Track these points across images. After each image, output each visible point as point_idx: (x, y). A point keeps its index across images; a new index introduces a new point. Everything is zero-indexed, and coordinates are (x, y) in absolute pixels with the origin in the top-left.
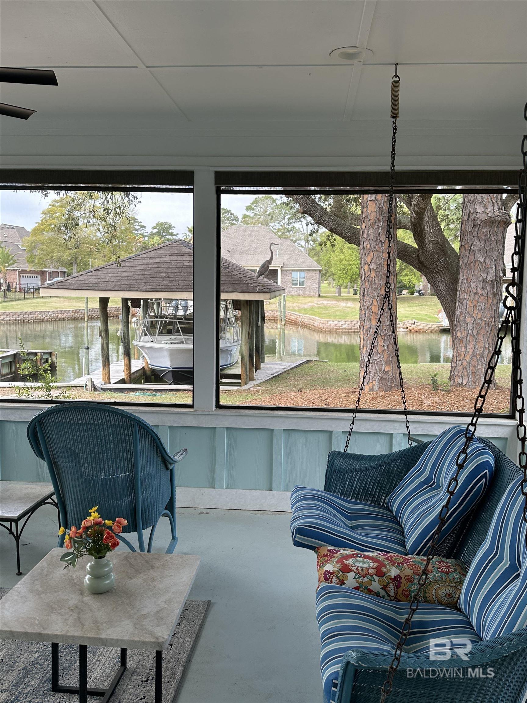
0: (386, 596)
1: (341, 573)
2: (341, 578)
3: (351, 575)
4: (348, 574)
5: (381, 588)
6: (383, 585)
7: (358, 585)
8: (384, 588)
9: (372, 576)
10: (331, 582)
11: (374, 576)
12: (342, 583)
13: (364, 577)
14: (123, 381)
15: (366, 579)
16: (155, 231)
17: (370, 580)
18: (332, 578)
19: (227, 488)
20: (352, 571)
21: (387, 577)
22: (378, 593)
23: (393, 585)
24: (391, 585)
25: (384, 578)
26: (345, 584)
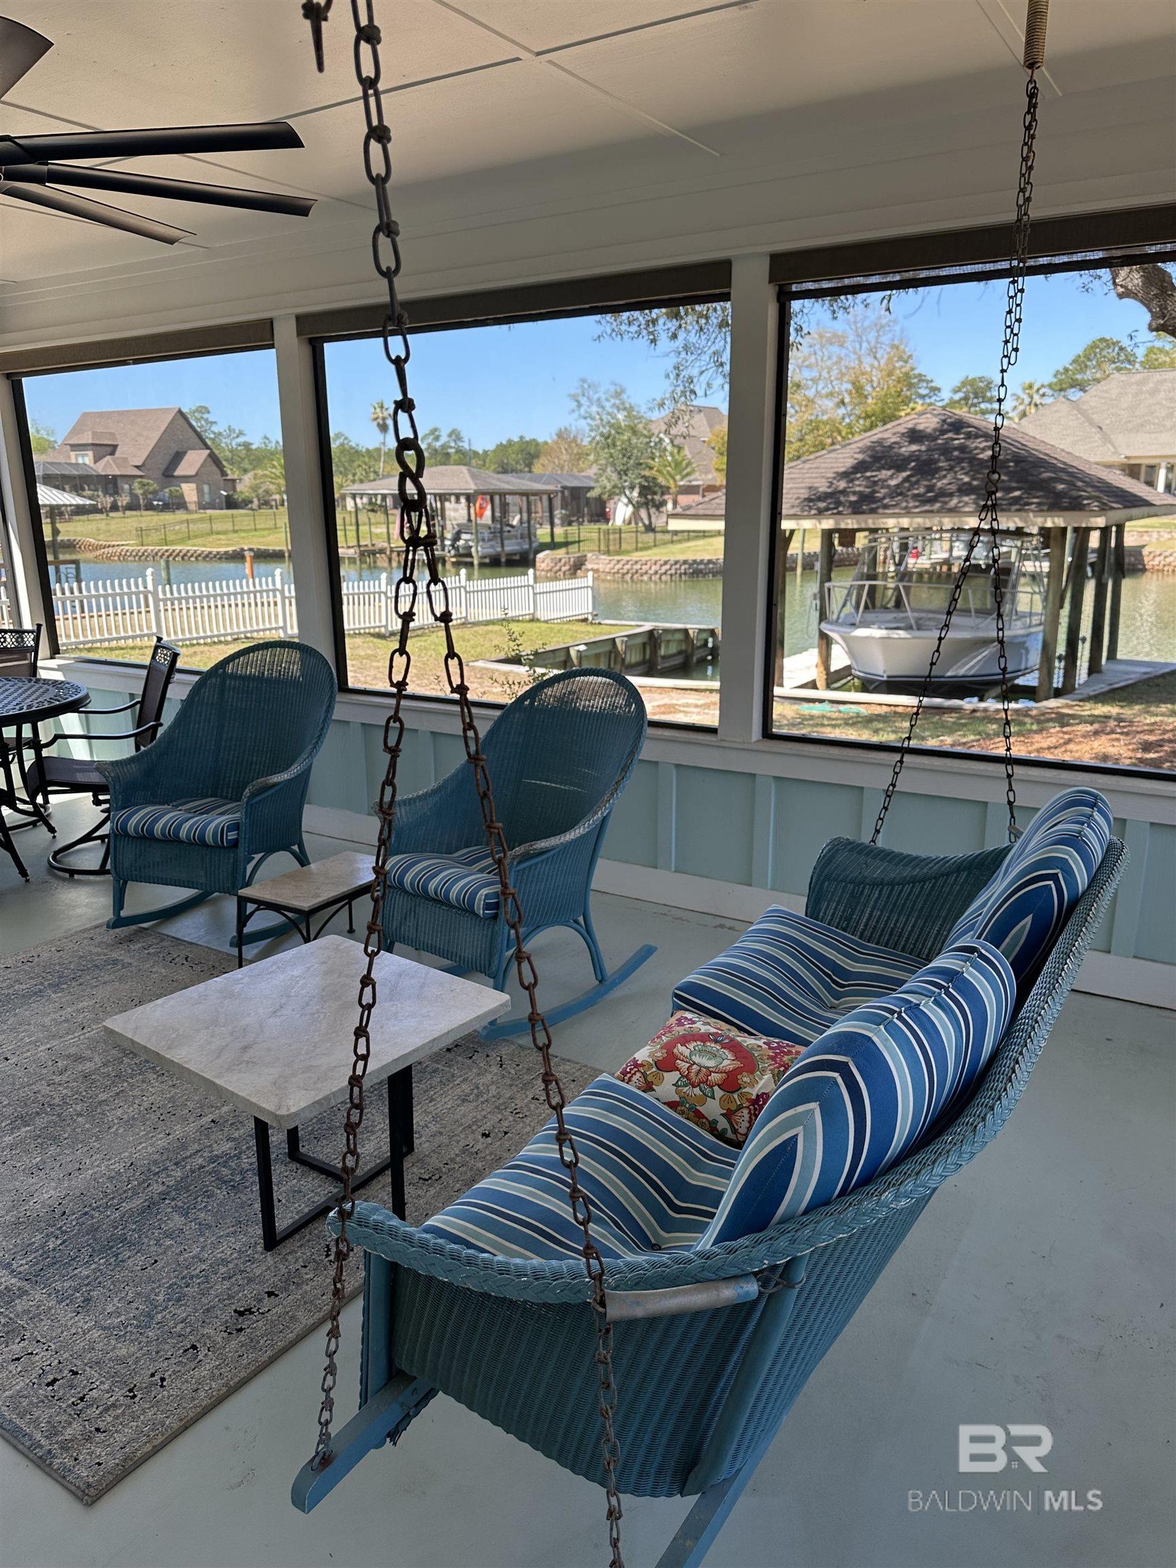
0: (729, 1131)
1: (654, 1069)
2: (649, 1079)
3: (671, 1077)
4: (665, 1074)
5: (723, 1115)
6: (728, 1110)
7: (678, 1099)
8: (728, 1115)
9: (711, 1087)
10: (630, 1080)
11: (716, 1088)
12: (648, 1088)
13: (694, 1086)
14: (813, 685)
15: (697, 1090)
16: (957, 397)
17: (704, 1094)
18: (635, 1074)
19: (772, 889)
20: (678, 1069)
21: (741, 1096)
22: (715, 1122)
23: (750, 1113)
24: (746, 1112)
25: (735, 1096)
26: (654, 1090)
